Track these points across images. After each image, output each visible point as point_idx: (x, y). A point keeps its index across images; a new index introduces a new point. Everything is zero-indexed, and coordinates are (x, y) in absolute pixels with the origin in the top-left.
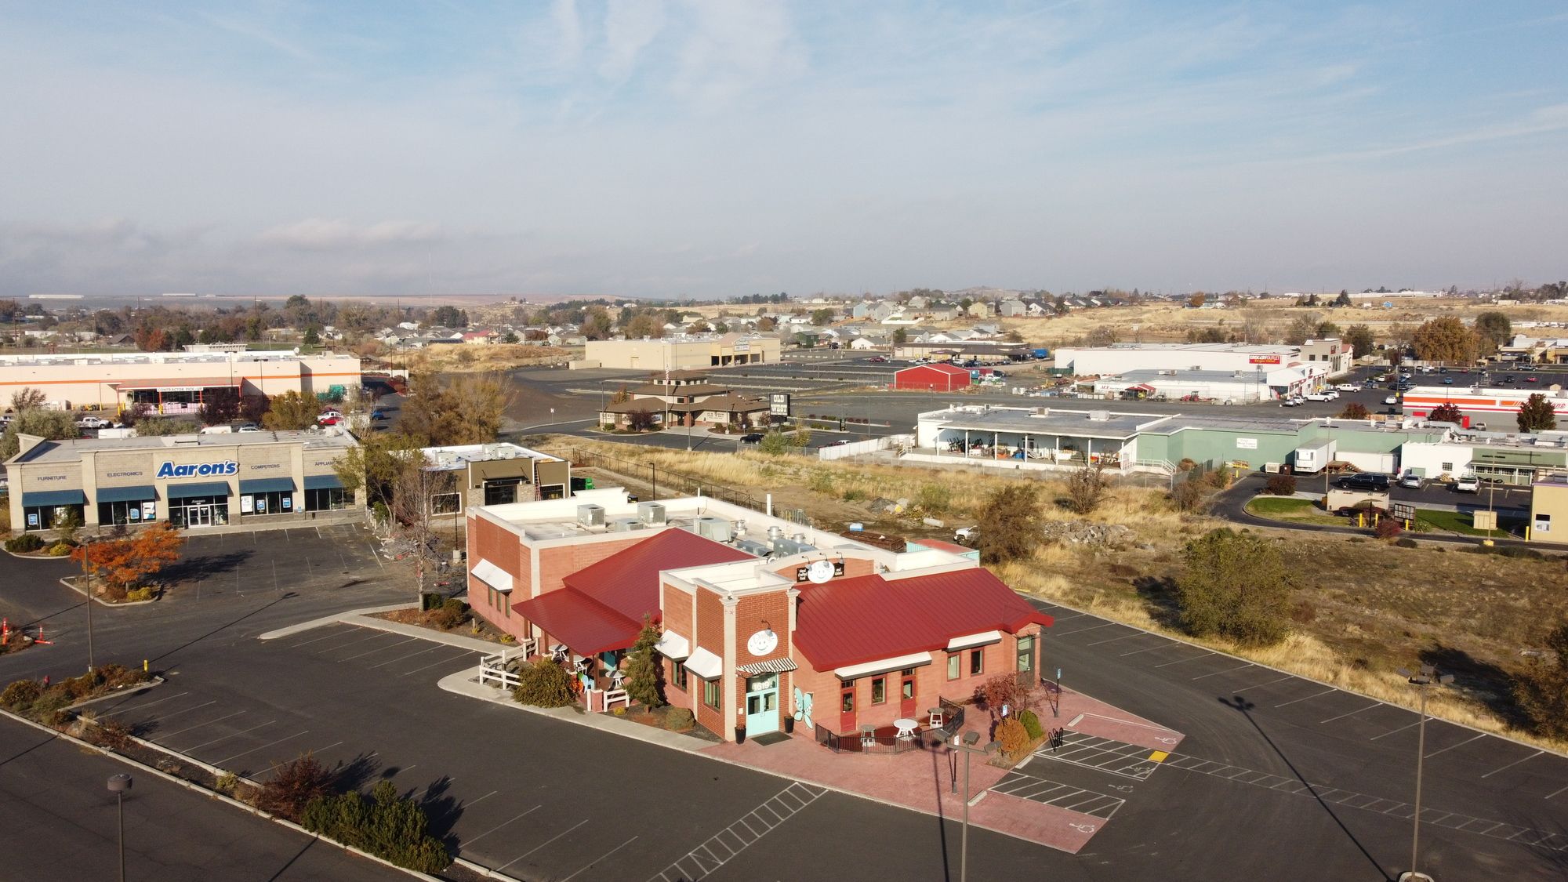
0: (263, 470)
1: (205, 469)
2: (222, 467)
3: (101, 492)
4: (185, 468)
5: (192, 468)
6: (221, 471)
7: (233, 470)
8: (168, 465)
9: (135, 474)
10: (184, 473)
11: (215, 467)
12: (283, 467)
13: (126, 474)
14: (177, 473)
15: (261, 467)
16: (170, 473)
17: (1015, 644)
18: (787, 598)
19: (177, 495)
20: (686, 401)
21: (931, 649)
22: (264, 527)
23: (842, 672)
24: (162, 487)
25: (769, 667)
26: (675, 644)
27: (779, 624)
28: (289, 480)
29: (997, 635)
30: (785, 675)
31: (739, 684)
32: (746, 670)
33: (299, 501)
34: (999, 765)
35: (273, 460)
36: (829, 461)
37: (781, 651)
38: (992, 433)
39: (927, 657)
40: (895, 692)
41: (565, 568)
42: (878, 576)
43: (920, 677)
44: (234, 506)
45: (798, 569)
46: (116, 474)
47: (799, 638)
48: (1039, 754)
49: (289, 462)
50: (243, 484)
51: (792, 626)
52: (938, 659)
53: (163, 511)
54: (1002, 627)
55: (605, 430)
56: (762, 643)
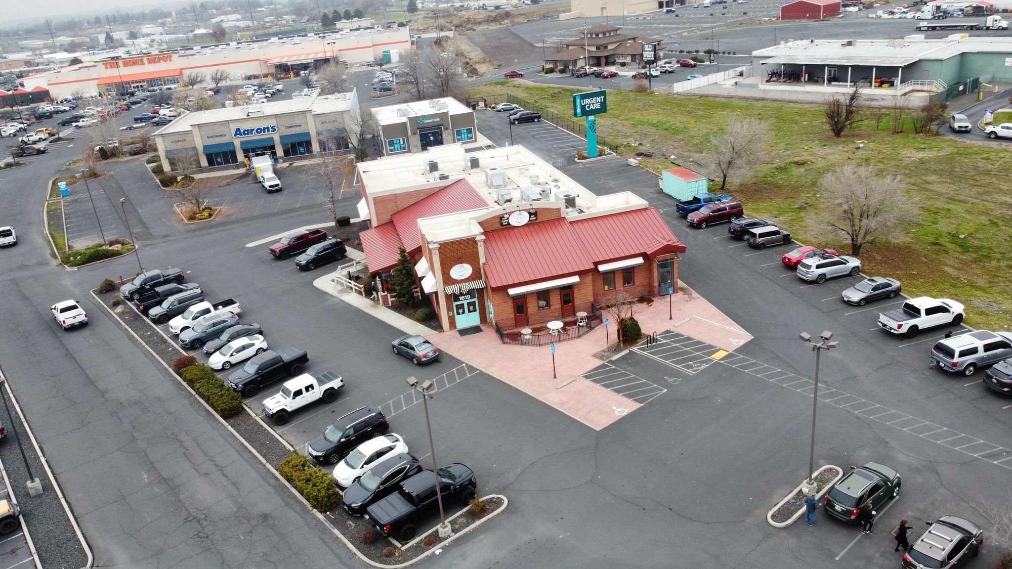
0: (292, 129)
1: (259, 131)
2: (268, 128)
3: (205, 147)
4: (248, 131)
5: (252, 130)
6: (268, 131)
7: (275, 130)
8: (238, 130)
9: (221, 136)
10: (248, 134)
11: (264, 128)
12: (303, 126)
13: (217, 136)
14: (245, 134)
15: (291, 127)
16: (240, 134)
17: (655, 265)
18: (476, 242)
19: (246, 147)
20: (602, 49)
21: (580, 273)
22: (297, 164)
23: (512, 292)
24: (237, 143)
25: (466, 287)
26: (421, 267)
27: (473, 259)
28: (308, 134)
29: (640, 260)
30: (481, 291)
31: (448, 297)
32: (450, 290)
33: (315, 147)
34: (601, 357)
35: (297, 122)
36: (678, 94)
37: (476, 276)
38: (801, 65)
39: (576, 279)
40: (556, 301)
41: (392, 208)
42: (564, 218)
43: (576, 291)
44: (280, 152)
45: (501, 218)
46: (211, 137)
47: (487, 268)
48: (635, 349)
49: (306, 123)
50: (282, 137)
51: (482, 260)
52: (589, 279)
53: (240, 157)
54: (644, 255)
55: (546, 73)
56: (461, 271)
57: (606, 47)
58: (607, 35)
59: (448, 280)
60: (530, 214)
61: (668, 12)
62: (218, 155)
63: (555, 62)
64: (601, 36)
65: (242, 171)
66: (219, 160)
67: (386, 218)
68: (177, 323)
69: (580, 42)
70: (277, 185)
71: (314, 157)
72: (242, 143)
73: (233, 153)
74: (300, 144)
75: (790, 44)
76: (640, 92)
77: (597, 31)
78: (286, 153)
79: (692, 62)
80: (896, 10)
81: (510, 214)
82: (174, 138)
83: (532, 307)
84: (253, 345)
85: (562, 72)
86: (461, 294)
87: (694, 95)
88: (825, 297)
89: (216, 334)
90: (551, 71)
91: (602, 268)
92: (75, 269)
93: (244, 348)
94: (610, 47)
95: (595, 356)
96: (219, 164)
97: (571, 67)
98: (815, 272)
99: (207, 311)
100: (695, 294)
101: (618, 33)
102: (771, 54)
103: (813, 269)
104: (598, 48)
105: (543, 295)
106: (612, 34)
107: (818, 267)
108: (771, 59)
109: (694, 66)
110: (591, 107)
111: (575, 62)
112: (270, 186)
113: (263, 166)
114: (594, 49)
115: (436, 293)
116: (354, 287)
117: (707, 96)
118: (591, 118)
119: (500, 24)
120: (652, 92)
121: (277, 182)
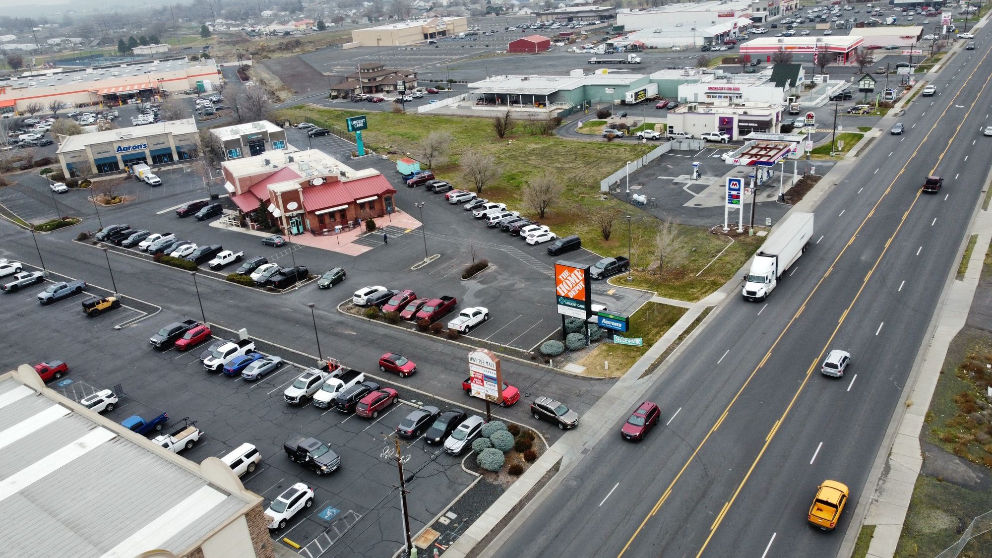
0: (158, 146)
1: (135, 148)
2: (141, 146)
3: (95, 160)
4: (127, 148)
5: (129, 147)
6: (141, 147)
7: (146, 147)
8: (119, 147)
9: (107, 152)
10: (127, 150)
11: (138, 146)
12: (166, 144)
13: (104, 152)
14: (124, 150)
15: (157, 144)
16: (121, 150)
17: (383, 199)
18: (298, 192)
19: (126, 158)
20: (372, 80)
21: (348, 204)
22: (163, 169)
23: (317, 213)
24: (119, 157)
25: (295, 213)
26: (272, 208)
27: (297, 200)
28: (169, 149)
29: (376, 198)
30: (302, 215)
31: (287, 218)
32: (287, 214)
33: (176, 157)
34: (359, 236)
35: (162, 141)
36: (421, 114)
37: (299, 208)
38: (494, 94)
39: (346, 206)
40: (338, 217)
41: (249, 184)
42: (340, 181)
43: (347, 213)
44: (150, 161)
45: (309, 181)
46: (100, 153)
47: (304, 204)
48: (374, 232)
49: (168, 141)
50: (151, 152)
51: (302, 200)
52: (353, 206)
53: (121, 166)
54: (377, 195)
55: (333, 99)
56: (292, 206)
57: (375, 79)
58: (376, 70)
59: (286, 210)
60: (323, 179)
61: (431, 43)
62: (105, 165)
63: (338, 91)
64: (371, 71)
65: (124, 175)
66: (106, 168)
67: (246, 189)
68: (143, 244)
69: (356, 76)
70: (159, 181)
71: (174, 164)
72: (122, 156)
73: (116, 164)
74: (165, 155)
75: (493, 79)
76: (397, 113)
77: (368, 67)
78: (154, 161)
79: (436, 90)
80: (586, 46)
81: (313, 179)
82: (72, 155)
83: (327, 220)
84: (191, 247)
85: (344, 98)
86: (293, 217)
87: (431, 114)
88: (458, 209)
89: (170, 246)
90: (335, 97)
91: (358, 202)
92: (49, 232)
93: (188, 249)
94: (378, 79)
95: (356, 236)
96: (105, 171)
97: (350, 95)
98: (455, 199)
99: (159, 238)
100: (403, 212)
101: (384, 68)
102: (479, 86)
103: (455, 198)
104: (369, 80)
105: (332, 215)
106: (379, 69)
107: (457, 197)
108: (478, 90)
109: (437, 93)
110: (358, 125)
111: (353, 90)
112: (154, 182)
113: (144, 171)
114: (366, 81)
115: (281, 218)
116: (234, 224)
117: (438, 115)
118: (358, 132)
119: (292, 52)
120: (405, 113)
121: (158, 179)
